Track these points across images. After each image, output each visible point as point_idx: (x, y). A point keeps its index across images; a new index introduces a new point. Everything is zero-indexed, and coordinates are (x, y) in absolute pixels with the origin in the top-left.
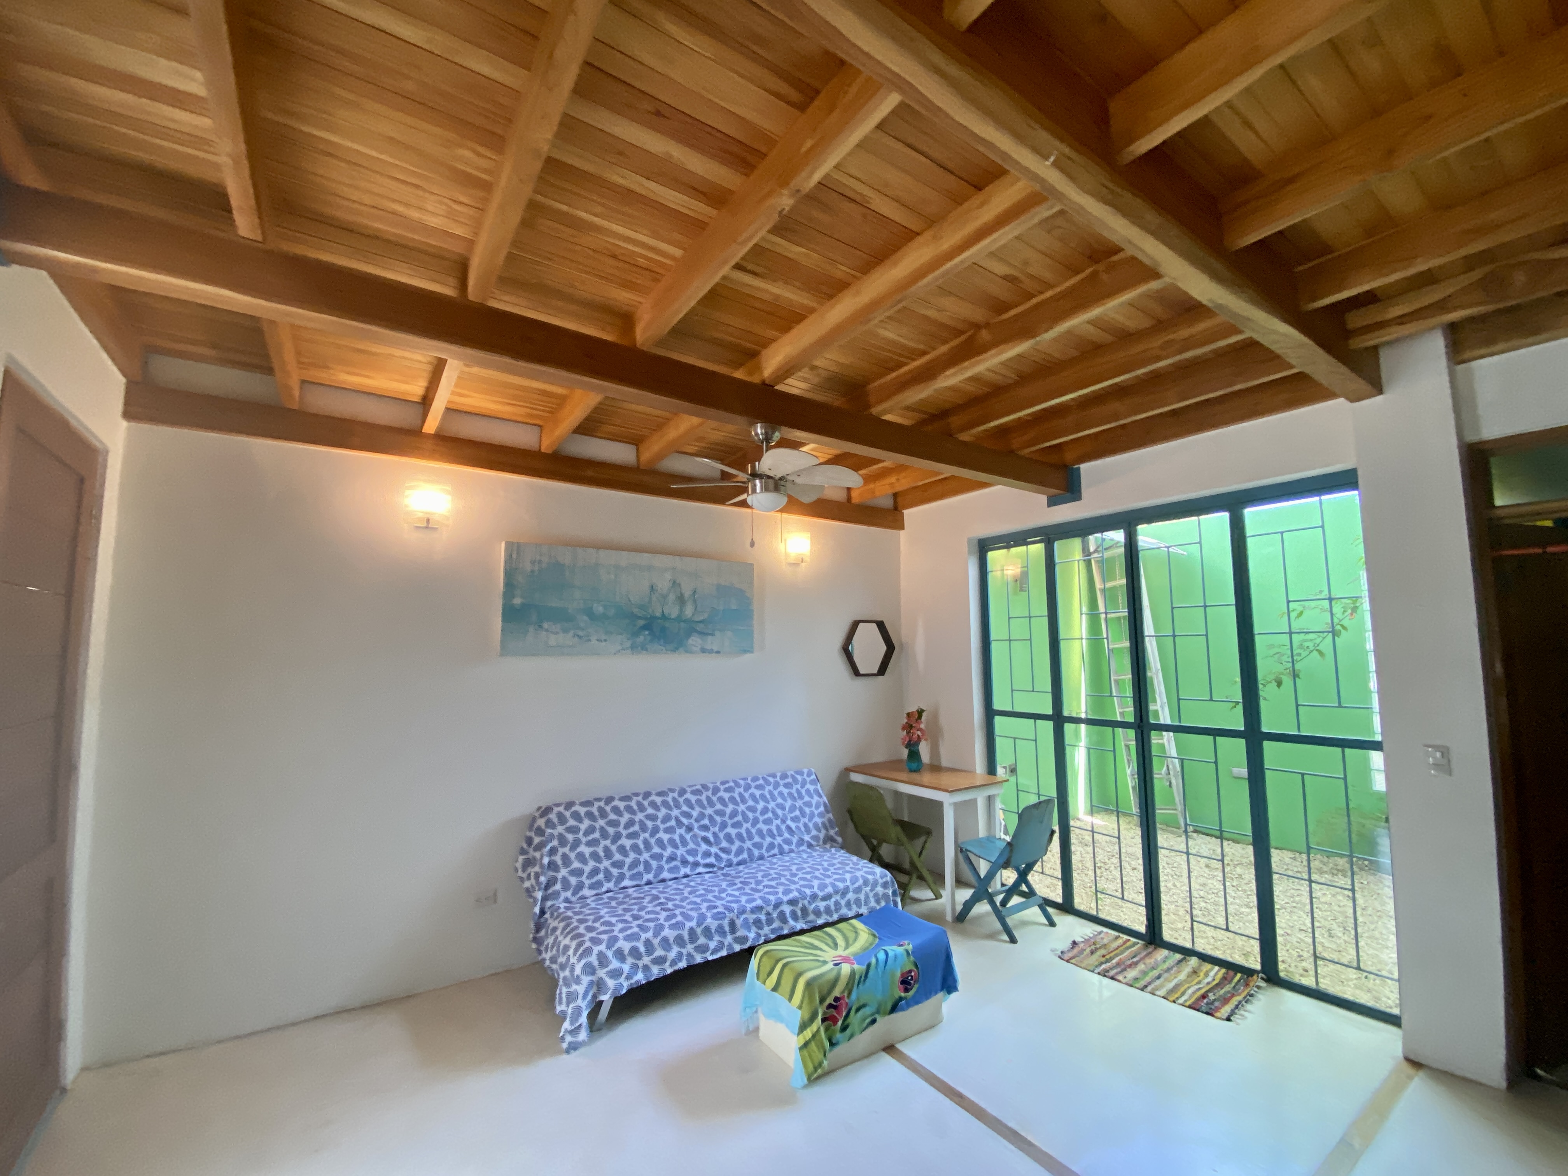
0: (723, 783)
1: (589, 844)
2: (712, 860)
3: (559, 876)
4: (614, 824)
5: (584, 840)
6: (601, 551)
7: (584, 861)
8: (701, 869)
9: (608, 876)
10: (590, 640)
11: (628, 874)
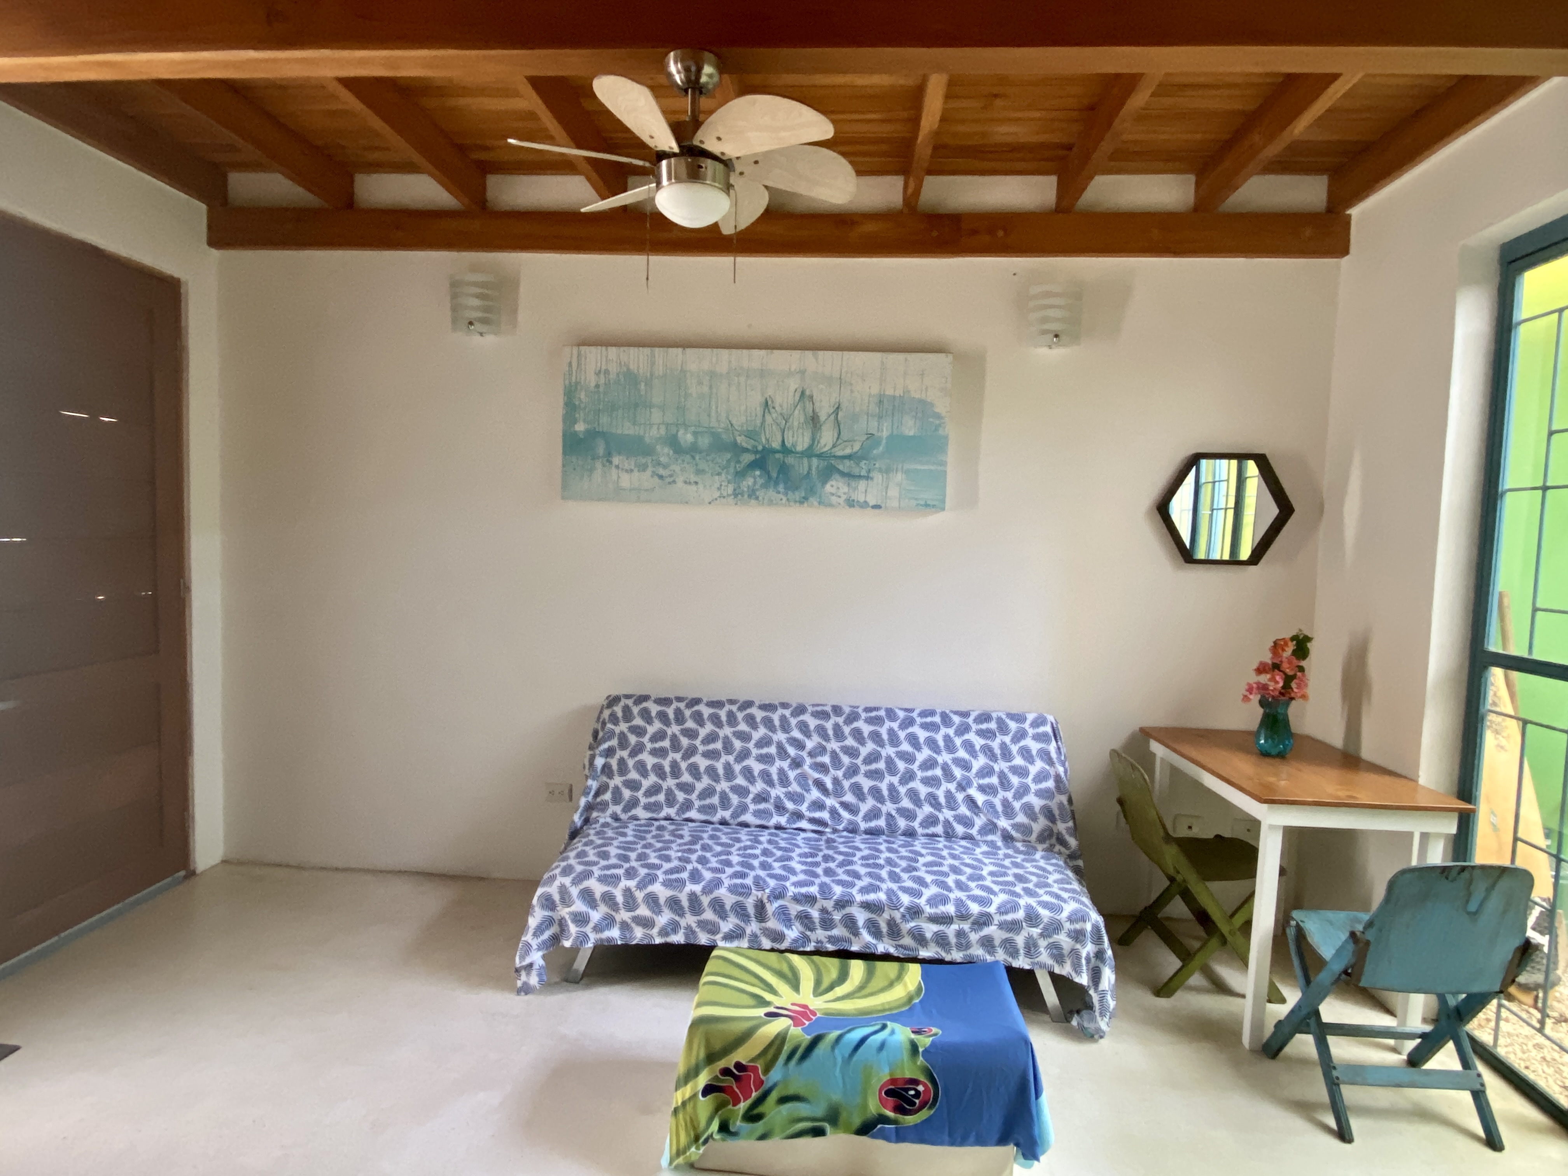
0: (868, 710)
1: (654, 752)
2: (825, 815)
3: (612, 784)
4: (691, 734)
5: (649, 746)
6: (688, 350)
7: (644, 773)
8: (804, 824)
9: (671, 800)
10: (674, 482)
11: (697, 803)
